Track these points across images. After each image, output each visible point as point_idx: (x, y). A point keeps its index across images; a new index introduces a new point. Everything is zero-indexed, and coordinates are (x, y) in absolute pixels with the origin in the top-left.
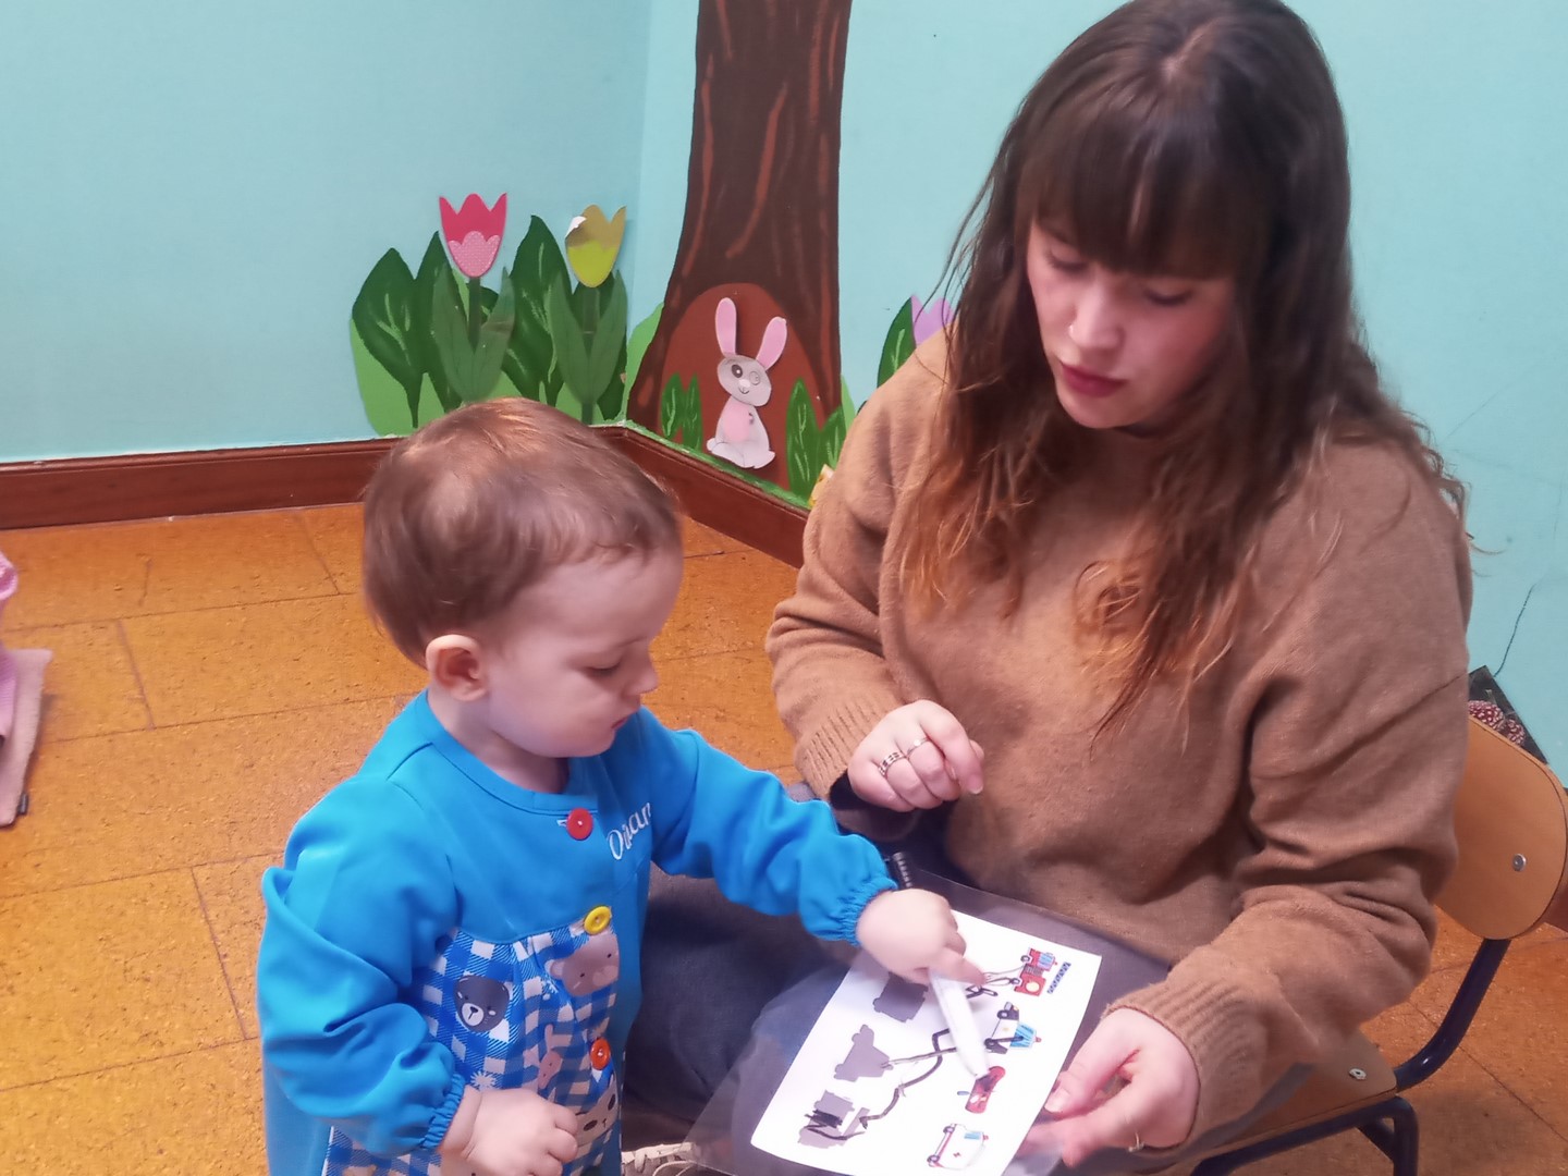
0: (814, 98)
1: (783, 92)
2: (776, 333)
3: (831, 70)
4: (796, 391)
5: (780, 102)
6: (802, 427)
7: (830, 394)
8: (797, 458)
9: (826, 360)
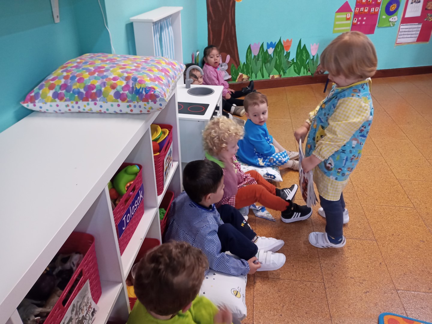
0: (230, 21)
1: (225, 22)
2: (228, 57)
3: (233, 16)
4: (232, 66)
5: (224, 24)
6: (234, 70)
7: (238, 64)
8: (233, 76)
9: (237, 59)
